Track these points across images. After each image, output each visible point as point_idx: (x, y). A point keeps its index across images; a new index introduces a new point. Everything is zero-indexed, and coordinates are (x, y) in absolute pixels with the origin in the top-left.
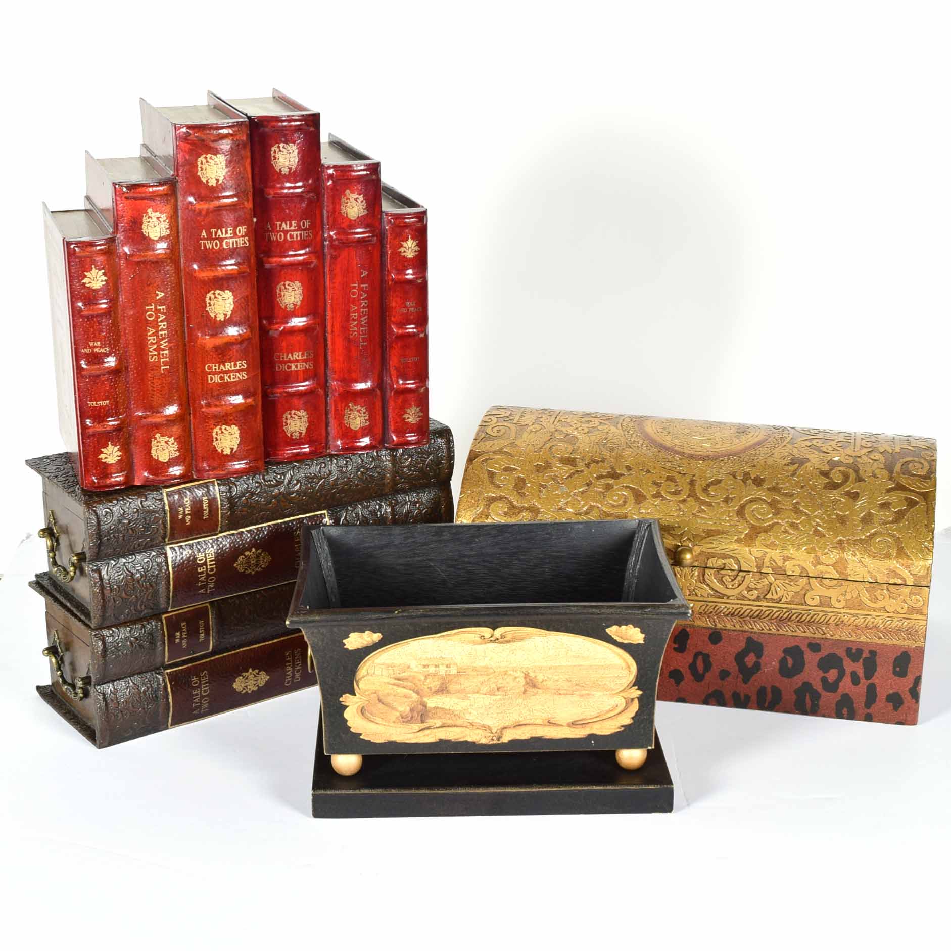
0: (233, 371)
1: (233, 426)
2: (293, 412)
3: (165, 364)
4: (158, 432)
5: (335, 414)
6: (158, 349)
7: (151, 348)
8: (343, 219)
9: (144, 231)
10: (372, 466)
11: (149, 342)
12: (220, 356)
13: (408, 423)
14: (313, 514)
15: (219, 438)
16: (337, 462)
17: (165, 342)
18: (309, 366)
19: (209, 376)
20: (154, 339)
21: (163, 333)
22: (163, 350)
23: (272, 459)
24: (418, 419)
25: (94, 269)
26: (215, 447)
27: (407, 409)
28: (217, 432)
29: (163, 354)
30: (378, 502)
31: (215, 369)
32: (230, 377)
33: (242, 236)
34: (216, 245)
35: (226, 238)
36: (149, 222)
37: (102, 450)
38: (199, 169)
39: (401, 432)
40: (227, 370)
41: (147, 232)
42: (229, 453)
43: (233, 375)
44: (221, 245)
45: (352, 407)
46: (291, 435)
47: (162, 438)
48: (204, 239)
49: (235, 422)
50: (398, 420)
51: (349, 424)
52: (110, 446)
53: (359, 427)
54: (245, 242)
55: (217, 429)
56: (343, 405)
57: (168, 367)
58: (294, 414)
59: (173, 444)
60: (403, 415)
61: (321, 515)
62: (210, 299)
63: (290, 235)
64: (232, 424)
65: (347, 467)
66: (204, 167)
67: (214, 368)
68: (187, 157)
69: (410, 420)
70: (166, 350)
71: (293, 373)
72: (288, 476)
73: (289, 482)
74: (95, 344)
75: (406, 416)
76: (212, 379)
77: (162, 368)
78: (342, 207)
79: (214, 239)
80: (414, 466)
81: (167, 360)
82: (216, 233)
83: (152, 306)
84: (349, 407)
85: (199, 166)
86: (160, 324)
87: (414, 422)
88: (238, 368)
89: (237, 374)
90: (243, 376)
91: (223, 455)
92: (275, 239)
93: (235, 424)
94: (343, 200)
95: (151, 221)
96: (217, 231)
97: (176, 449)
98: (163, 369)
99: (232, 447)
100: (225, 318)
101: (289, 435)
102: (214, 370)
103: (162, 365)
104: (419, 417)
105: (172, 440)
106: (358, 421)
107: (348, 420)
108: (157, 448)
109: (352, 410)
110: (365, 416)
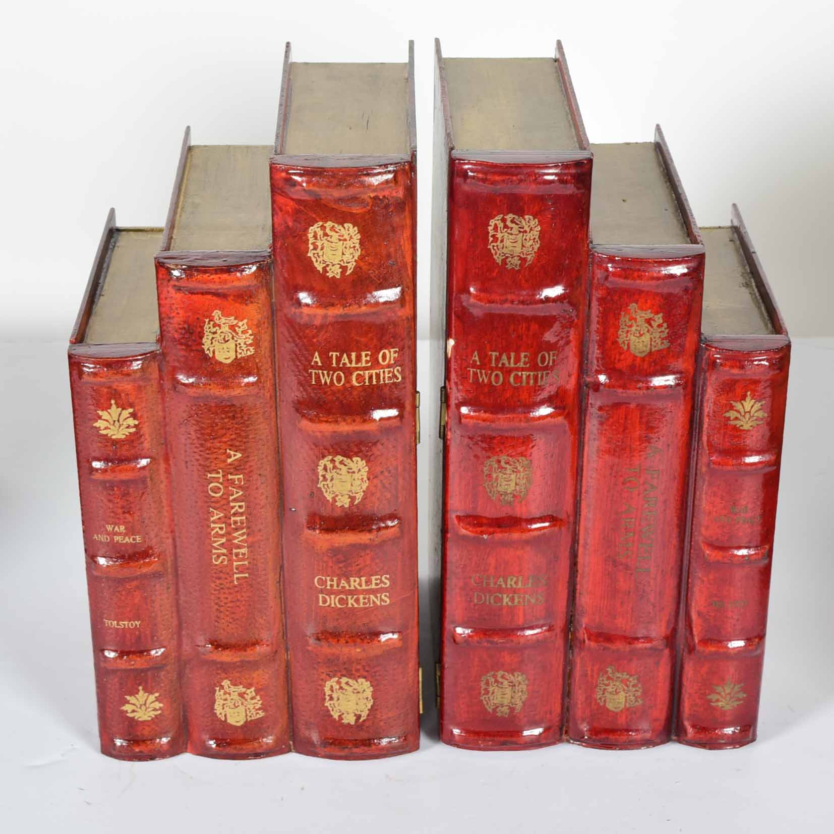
0: (364, 590)
1: (361, 680)
2: (500, 673)
3: (241, 569)
4: (226, 678)
6: (229, 545)
7: (215, 542)
9: (205, 347)
11: (211, 533)
12: (341, 565)
13: (716, 709)
15: (335, 696)
17: (242, 535)
19: (320, 596)
20: (221, 529)
21: (238, 519)
22: (238, 547)
24: (736, 704)
25: (114, 406)
26: (328, 711)
27: (717, 685)
28: (332, 686)
29: (237, 554)
31: (332, 586)
32: (357, 601)
33: (389, 366)
34: (339, 380)
35: (357, 369)
36: (215, 333)
37: (128, 697)
38: (311, 247)
40: (352, 588)
41: (211, 349)
42: (352, 724)
43: (364, 598)
44: (348, 380)
45: (613, 673)
46: (495, 710)
47: (233, 688)
48: (316, 367)
49: (366, 674)
51: (605, 701)
52: (141, 692)
53: (622, 706)
54: (395, 376)
55: (332, 682)
56: (595, 669)
57: (247, 575)
58: (503, 677)
59: (252, 698)
60: (709, 694)
62: (325, 469)
64: (359, 677)
66: (319, 243)
67: (329, 583)
69: (721, 704)
70: (244, 547)
74: (117, 529)
75: (714, 697)
76: (325, 601)
77: (236, 576)
79: (335, 370)
81: (246, 563)
82: (339, 359)
83: (218, 473)
84: (606, 672)
85: (311, 240)
86: (232, 504)
87: (729, 708)
88: (373, 586)
89: (372, 597)
90: (382, 601)
91: (343, 726)
93: (364, 677)
95: (219, 332)
96: (341, 356)
97: (259, 706)
98: (238, 579)
99: (359, 713)
100: (352, 502)
101: (491, 710)
102: (328, 587)
103: (235, 571)
104: (739, 700)
105: (251, 692)
106: (622, 697)
107: (603, 694)
108: (225, 702)
109: (612, 679)
110: (636, 691)
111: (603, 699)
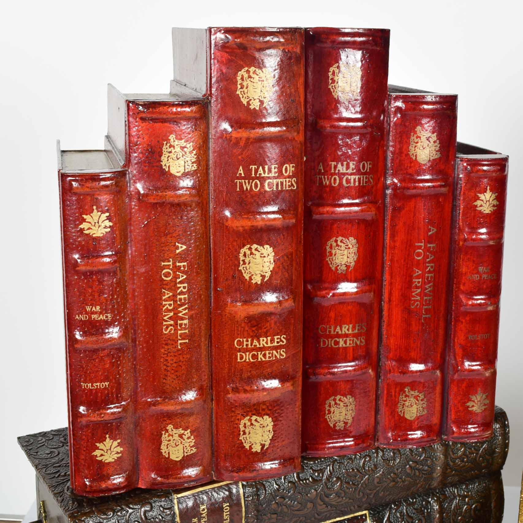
0: (269, 347)
1: (266, 417)
2: (338, 397)
3: (183, 337)
4: (170, 424)
5: (387, 400)
6: (175, 318)
7: (165, 316)
8: (411, 163)
9: (163, 163)
10: (422, 458)
11: (164, 309)
12: (254, 329)
13: (471, 412)
14: (352, 515)
15: (247, 431)
16: (384, 454)
17: (185, 309)
18: (361, 342)
19: (239, 354)
20: (170, 305)
21: (182, 297)
22: (182, 319)
23: (311, 453)
24: (483, 408)
25: (95, 211)
26: (243, 443)
27: (472, 395)
28: (245, 424)
29: (181, 325)
30: (425, 498)
31: (247, 345)
32: (264, 355)
33: (289, 177)
34: (256, 186)
35: (269, 178)
36: (170, 152)
37: (98, 444)
38: (239, 87)
39: (462, 422)
40: (261, 346)
41: (167, 165)
42: (259, 451)
43: (269, 353)
44: (262, 186)
45: (409, 392)
46: (335, 425)
47: (175, 431)
48: (240, 178)
49: (269, 412)
50: (460, 408)
51: (404, 413)
52: (108, 440)
53: (415, 415)
54: (292, 185)
55: (246, 421)
56: (397, 390)
57: (187, 341)
58: (340, 400)
59: (189, 438)
61: (362, 516)
62: (245, 255)
63: (347, 178)
64: (264, 415)
65: (395, 460)
66: (245, 84)
67: (245, 343)
68: (224, 71)
69: (474, 409)
70: (186, 319)
71: (341, 350)
72: (327, 472)
73: (328, 479)
74: (94, 309)
75: (470, 404)
76: (242, 358)
77: (179, 342)
78: (410, 147)
79: (253, 179)
80: (467, 456)
81: (187, 331)
82: (256, 171)
83: (169, 261)
84: (405, 392)
85: (239, 82)
86: (178, 285)
87: (479, 411)
88: (275, 344)
89: (274, 352)
90: (281, 355)
91: (252, 453)
92: (328, 183)
93: (268, 415)
94: (412, 138)
95: (173, 151)
96: (258, 168)
97: (192, 444)
98: (181, 344)
99: (264, 443)
100: (262, 280)
101: (332, 425)
102: (245, 347)
103: (179, 338)
104: (485, 405)
105: (188, 433)
106: (414, 409)
107: (403, 407)
108: (169, 443)
109: (408, 396)
110: (423, 404)
111: (403, 411)
